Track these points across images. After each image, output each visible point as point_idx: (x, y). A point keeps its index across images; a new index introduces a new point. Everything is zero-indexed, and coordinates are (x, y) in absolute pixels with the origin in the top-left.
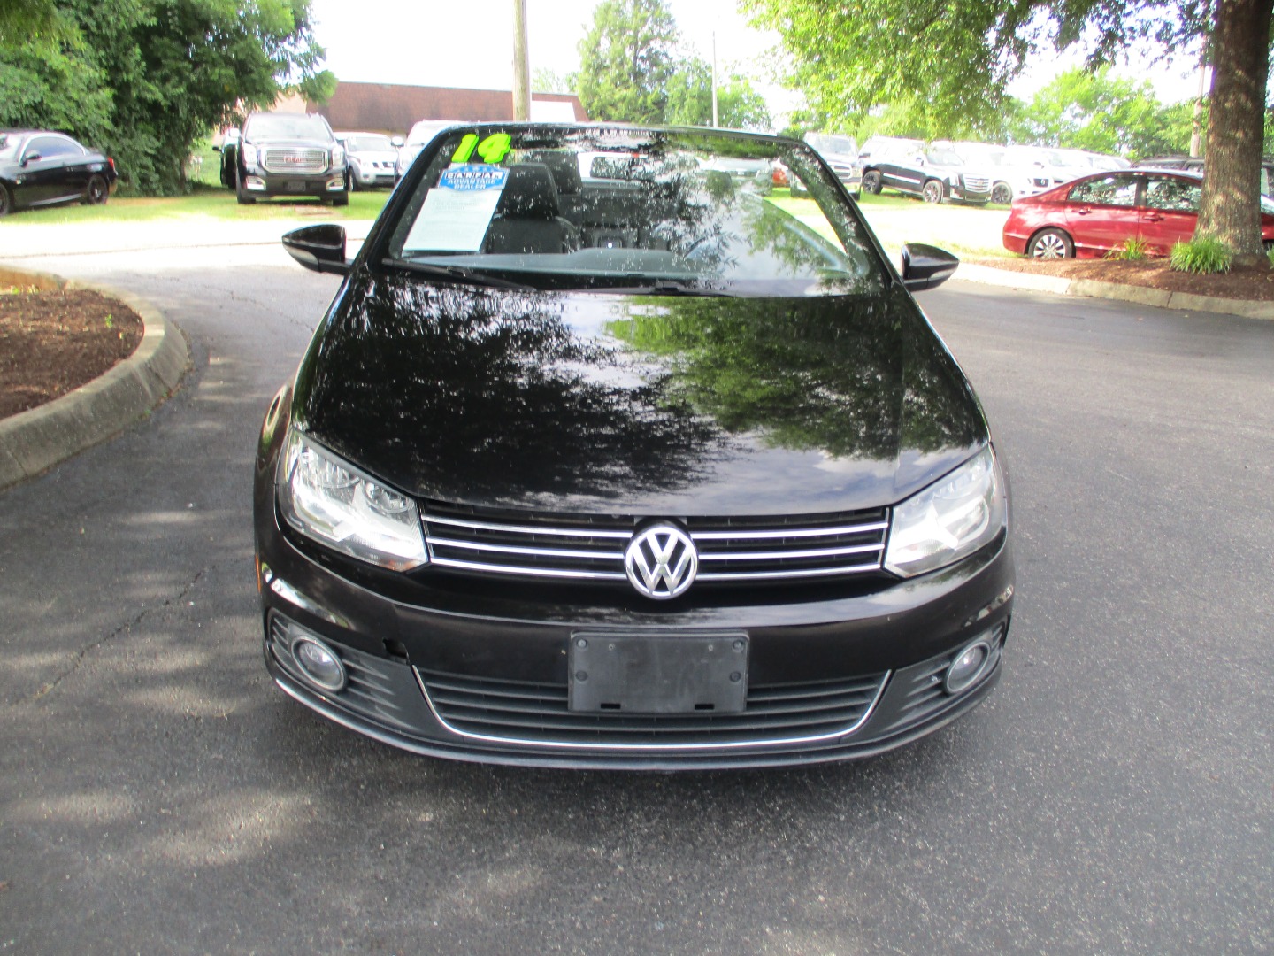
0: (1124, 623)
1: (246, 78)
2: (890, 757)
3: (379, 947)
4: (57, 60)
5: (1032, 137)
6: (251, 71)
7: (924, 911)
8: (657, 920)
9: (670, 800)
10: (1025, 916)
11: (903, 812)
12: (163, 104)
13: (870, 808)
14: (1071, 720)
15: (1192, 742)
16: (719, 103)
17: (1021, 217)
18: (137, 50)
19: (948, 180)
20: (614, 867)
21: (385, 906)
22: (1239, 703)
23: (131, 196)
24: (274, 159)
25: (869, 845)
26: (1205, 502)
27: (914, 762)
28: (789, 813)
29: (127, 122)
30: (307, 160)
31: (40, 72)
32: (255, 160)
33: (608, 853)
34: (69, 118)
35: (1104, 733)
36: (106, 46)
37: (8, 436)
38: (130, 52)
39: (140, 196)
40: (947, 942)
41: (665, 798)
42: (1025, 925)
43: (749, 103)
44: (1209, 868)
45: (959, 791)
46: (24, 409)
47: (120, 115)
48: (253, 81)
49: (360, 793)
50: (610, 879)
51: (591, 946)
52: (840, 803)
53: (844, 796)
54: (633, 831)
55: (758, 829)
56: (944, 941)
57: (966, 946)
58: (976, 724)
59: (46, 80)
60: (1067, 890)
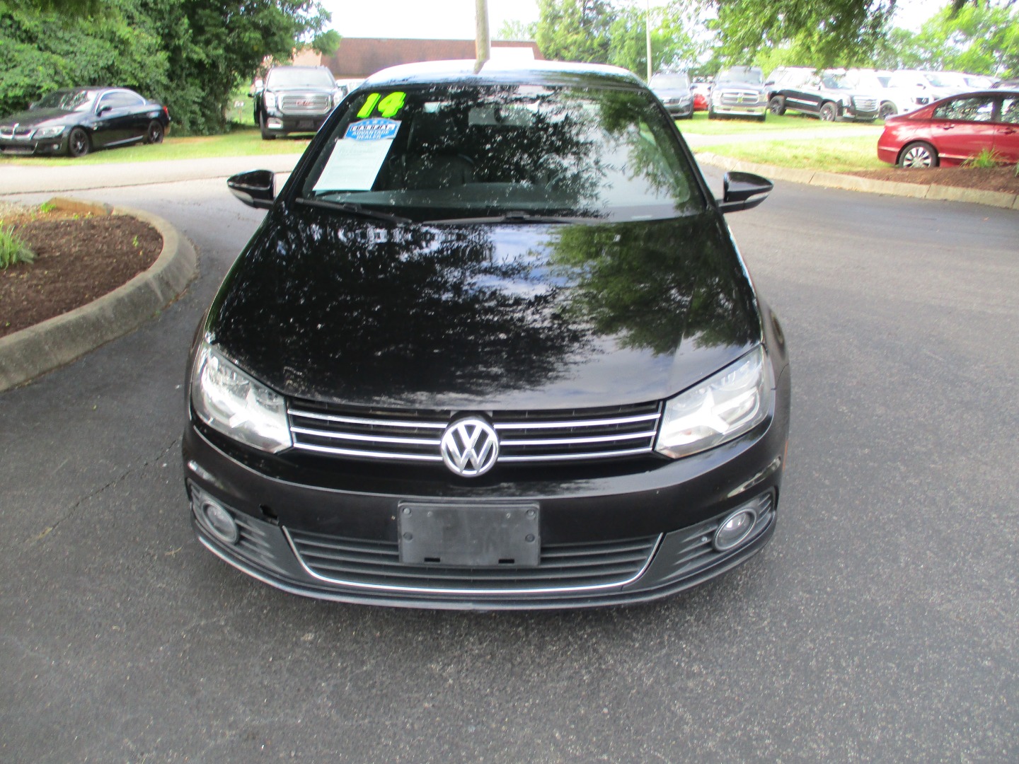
0: (910, 484)
1: (270, 39)
2: (687, 596)
3: (254, 738)
4: (124, 31)
5: (920, 62)
6: (274, 34)
7: (687, 724)
8: (471, 723)
9: (500, 627)
10: (771, 731)
11: (688, 641)
12: (206, 62)
13: (661, 637)
14: (847, 567)
15: (948, 587)
16: (653, 44)
17: (894, 133)
18: (186, 21)
19: (841, 101)
20: (446, 680)
21: (265, 706)
22: (998, 554)
23: (183, 136)
24: (288, 103)
25: (653, 668)
26: (1006, 379)
27: (706, 600)
28: (594, 640)
29: (180, 77)
30: (315, 103)
31: (112, 41)
32: (274, 104)
33: (443, 669)
34: (135, 77)
35: (872, 579)
36: (162, 18)
37: (46, 333)
38: (180, 22)
39: (190, 136)
40: (701, 750)
41: (497, 625)
42: (769, 738)
43: (679, 42)
44: (938, 695)
45: (739, 624)
46: (61, 313)
47: (174, 72)
48: (276, 43)
49: (263, 617)
50: (440, 690)
51: (416, 742)
52: (638, 632)
53: (642, 627)
54: (467, 652)
55: (566, 652)
56: (698, 749)
57: (716, 753)
58: (764, 569)
59: (116, 47)
60: (811, 710)
